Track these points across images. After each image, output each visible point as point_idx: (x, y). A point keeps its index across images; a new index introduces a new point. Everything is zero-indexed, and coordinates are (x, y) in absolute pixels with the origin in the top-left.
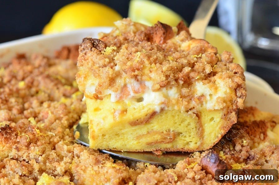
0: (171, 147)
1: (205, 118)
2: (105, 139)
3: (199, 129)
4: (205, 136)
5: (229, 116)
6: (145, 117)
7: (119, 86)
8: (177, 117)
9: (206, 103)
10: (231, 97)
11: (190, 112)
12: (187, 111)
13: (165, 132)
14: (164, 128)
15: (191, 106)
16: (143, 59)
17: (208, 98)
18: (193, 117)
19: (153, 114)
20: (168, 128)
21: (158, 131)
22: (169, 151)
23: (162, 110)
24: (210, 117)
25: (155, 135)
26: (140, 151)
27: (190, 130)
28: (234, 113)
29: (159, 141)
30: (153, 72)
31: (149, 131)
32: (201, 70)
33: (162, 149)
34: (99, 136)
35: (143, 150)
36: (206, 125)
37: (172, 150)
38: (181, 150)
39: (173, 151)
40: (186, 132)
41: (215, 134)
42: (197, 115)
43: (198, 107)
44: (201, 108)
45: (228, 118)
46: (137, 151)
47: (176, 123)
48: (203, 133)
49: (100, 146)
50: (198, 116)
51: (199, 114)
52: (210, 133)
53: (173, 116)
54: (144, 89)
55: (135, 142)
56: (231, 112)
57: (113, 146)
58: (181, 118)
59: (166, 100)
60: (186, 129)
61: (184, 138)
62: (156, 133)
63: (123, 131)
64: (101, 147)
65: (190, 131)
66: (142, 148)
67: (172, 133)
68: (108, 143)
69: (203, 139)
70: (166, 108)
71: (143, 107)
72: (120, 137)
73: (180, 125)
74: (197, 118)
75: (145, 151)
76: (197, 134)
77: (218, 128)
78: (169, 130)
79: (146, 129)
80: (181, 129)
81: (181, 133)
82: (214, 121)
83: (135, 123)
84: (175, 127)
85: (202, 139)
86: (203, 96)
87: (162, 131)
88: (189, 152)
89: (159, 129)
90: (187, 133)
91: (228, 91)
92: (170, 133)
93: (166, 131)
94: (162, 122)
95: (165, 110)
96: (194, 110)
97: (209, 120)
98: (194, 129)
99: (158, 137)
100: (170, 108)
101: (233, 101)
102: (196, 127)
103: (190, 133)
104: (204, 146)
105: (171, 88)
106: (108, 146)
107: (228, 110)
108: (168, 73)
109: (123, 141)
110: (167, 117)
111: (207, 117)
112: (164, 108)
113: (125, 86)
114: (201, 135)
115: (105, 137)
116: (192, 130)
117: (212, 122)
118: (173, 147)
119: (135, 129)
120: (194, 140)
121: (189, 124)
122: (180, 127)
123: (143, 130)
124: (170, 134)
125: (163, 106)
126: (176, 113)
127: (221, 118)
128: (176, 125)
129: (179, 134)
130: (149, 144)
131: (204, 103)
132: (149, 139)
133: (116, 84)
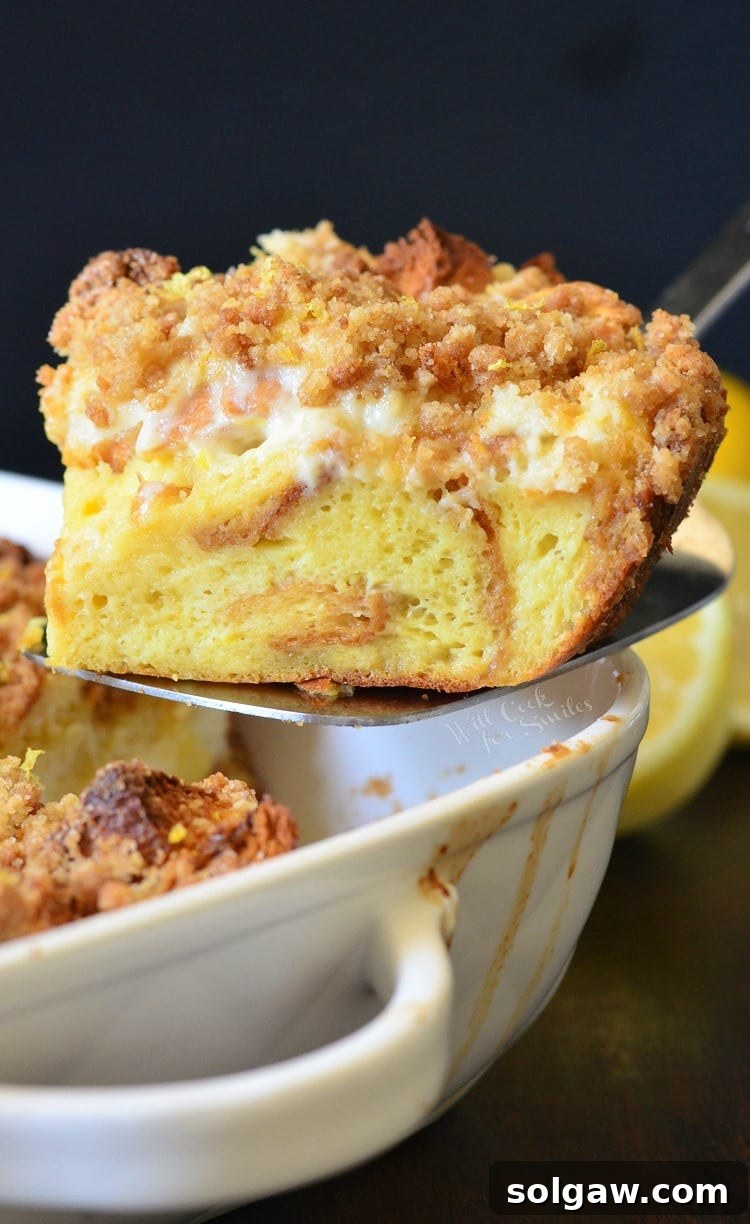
0: (373, 667)
1: (517, 537)
2: (105, 616)
3: (490, 588)
4: (515, 620)
5: (617, 528)
6: (258, 509)
7: (174, 391)
8: (391, 520)
9: (523, 465)
10: (629, 446)
11: (448, 499)
12: (437, 495)
13: (341, 587)
14: (338, 572)
15: (453, 469)
16: (285, 288)
17: (532, 445)
18: (463, 525)
19: (291, 498)
20: (354, 567)
21: (312, 579)
22: (366, 682)
23: (326, 478)
24: (537, 535)
25: (302, 601)
26: (246, 680)
27: (454, 589)
28: (636, 515)
29: (319, 629)
30: (312, 330)
31: (278, 580)
32: (525, 346)
33: (338, 675)
34: (80, 602)
35: (262, 678)
36: (520, 569)
37: (378, 678)
38: (416, 682)
39: (379, 684)
40: (436, 595)
41: (561, 613)
42: (480, 518)
43: (480, 476)
44: (495, 486)
45: (612, 535)
46: (234, 681)
47: (389, 550)
48: (509, 605)
49: (90, 652)
50: (485, 521)
51: (489, 511)
52: (539, 609)
53: (377, 515)
54: (272, 396)
55: (224, 633)
56: (626, 511)
57: (138, 652)
58: (410, 528)
59: (344, 434)
60: (432, 580)
61: (427, 624)
62: (308, 590)
63: (175, 579)
64: (93, 657)
65: (450, 593)
66: (256, 667)
67: (374, 592)
68: (119, 641)
69: (508, 633)
70: (343, 471)
71: (255, 470)
72: (165, 611)
73: (408, 560)
74: (481, 533)
75: (268, 680)
76: (480, 607)
77: (571, 584)
78: (362, 581)
79: (266, 568)
80: (411, 579)
81: (416, 602)
82: (557, 552)
83: (216, 536)
84: (383, 568)
85: (502, 633)
86: (510, 436)
87: (328, 581)
88: (447, 691)
89: (317, 571)
90: (440, 600)
91: (617, 414)
92: (364, 593)
93: (348, 584)
94: (328, 538)
95: (339, 480)
96: (466, 493)
97: (534, 546)
98: (472, 585)
99: (314, 612)
100: (359, 473)
101: (639, 464)
102: (478, 579)
103: (452, 602)
104: (510, 666)
105: (378, 394)
106: (123, 656)
107: (613, 500)
108: (372, 335)
109: (178, 627)
110: (352, 516)
111: (527, 531)
112: (334, 467)
113: (202, 390)
114: (500, 617)
115: (104, 610)
116: (461, 589)
117: (550, 557)
118: (381, 664)
119: (219, 563)
120: (469, 636)
121: (446, 562)
122: (405, 568)
123: (253, 572)
124: (361, 598)
125: (329, 457)
126: (390, 499)
127: (586, 539)
128: (390, 559)
129: (405, 602)
130: (282, 645)
131: (512, 465)
132: (280, 621)
133: (166, 383)
